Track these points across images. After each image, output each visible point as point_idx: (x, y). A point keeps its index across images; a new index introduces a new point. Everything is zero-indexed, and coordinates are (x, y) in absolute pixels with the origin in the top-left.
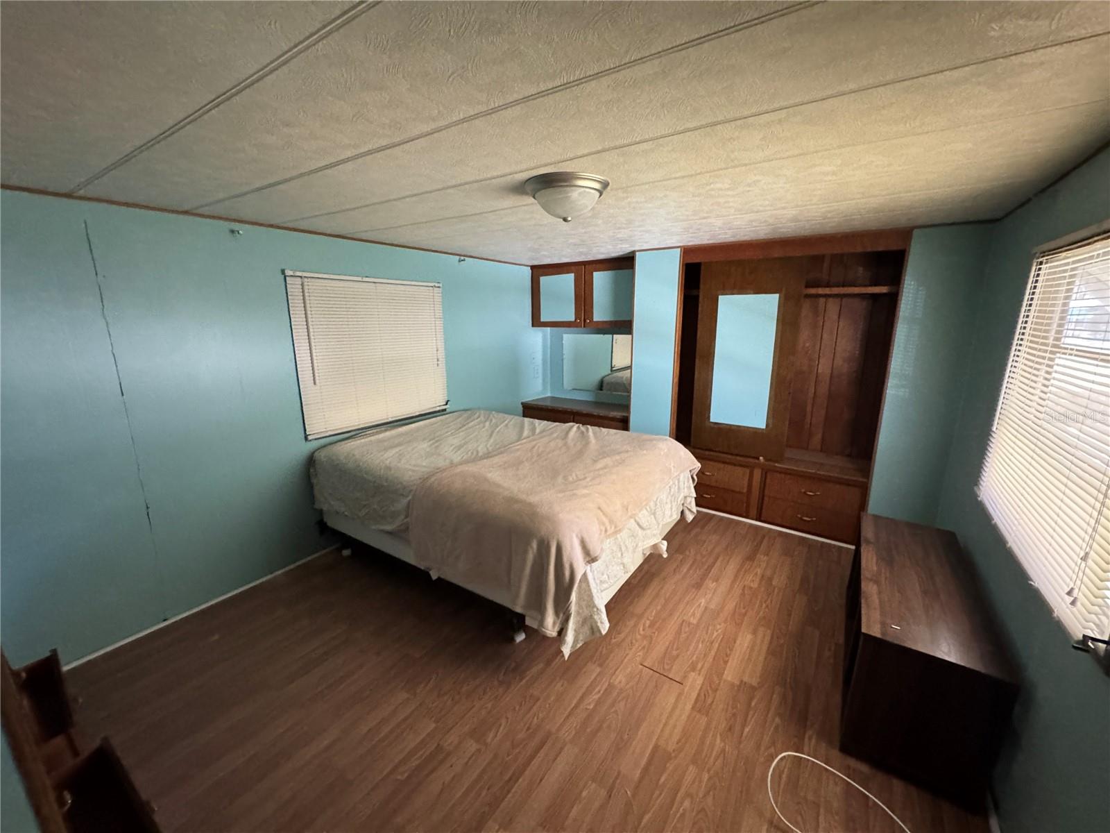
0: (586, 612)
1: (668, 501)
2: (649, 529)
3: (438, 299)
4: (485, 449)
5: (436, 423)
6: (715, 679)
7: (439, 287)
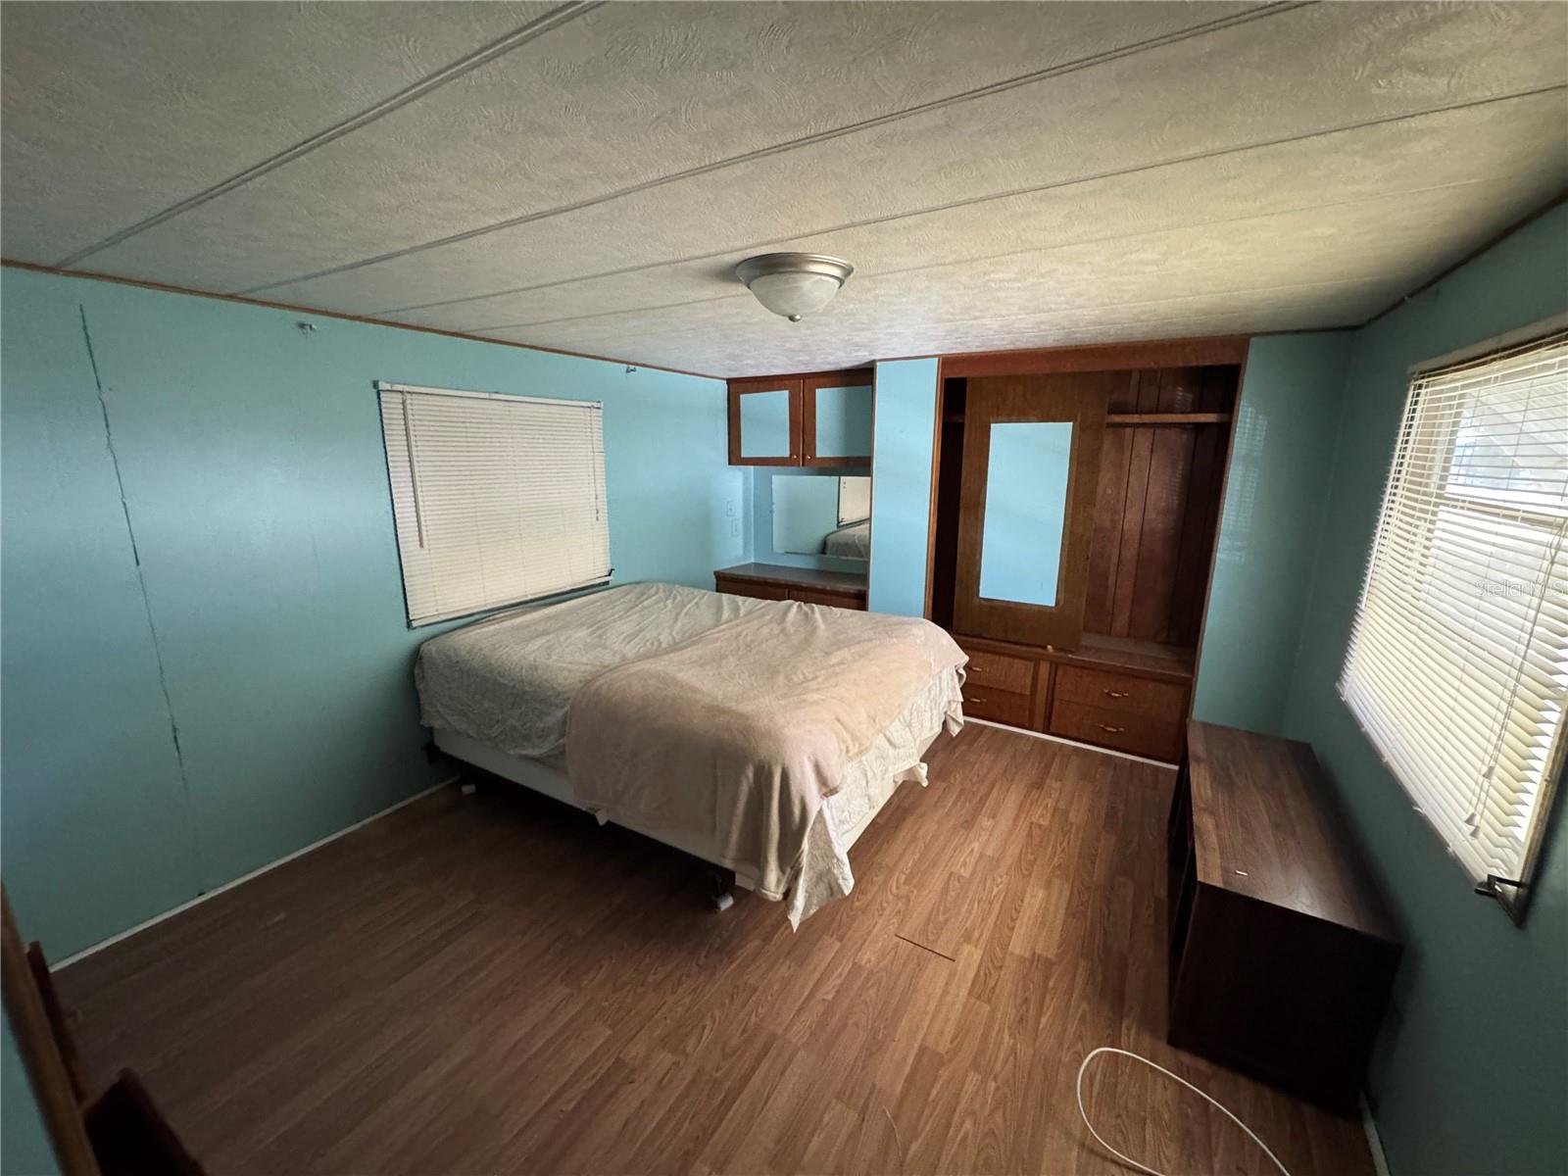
0: (822, 865)
1: (928, 708)
2: (904, 747)
3: (598, 424)
4: (670, 638)
5: (597, 601)
6: (999, 952)
7: (598, 408)
